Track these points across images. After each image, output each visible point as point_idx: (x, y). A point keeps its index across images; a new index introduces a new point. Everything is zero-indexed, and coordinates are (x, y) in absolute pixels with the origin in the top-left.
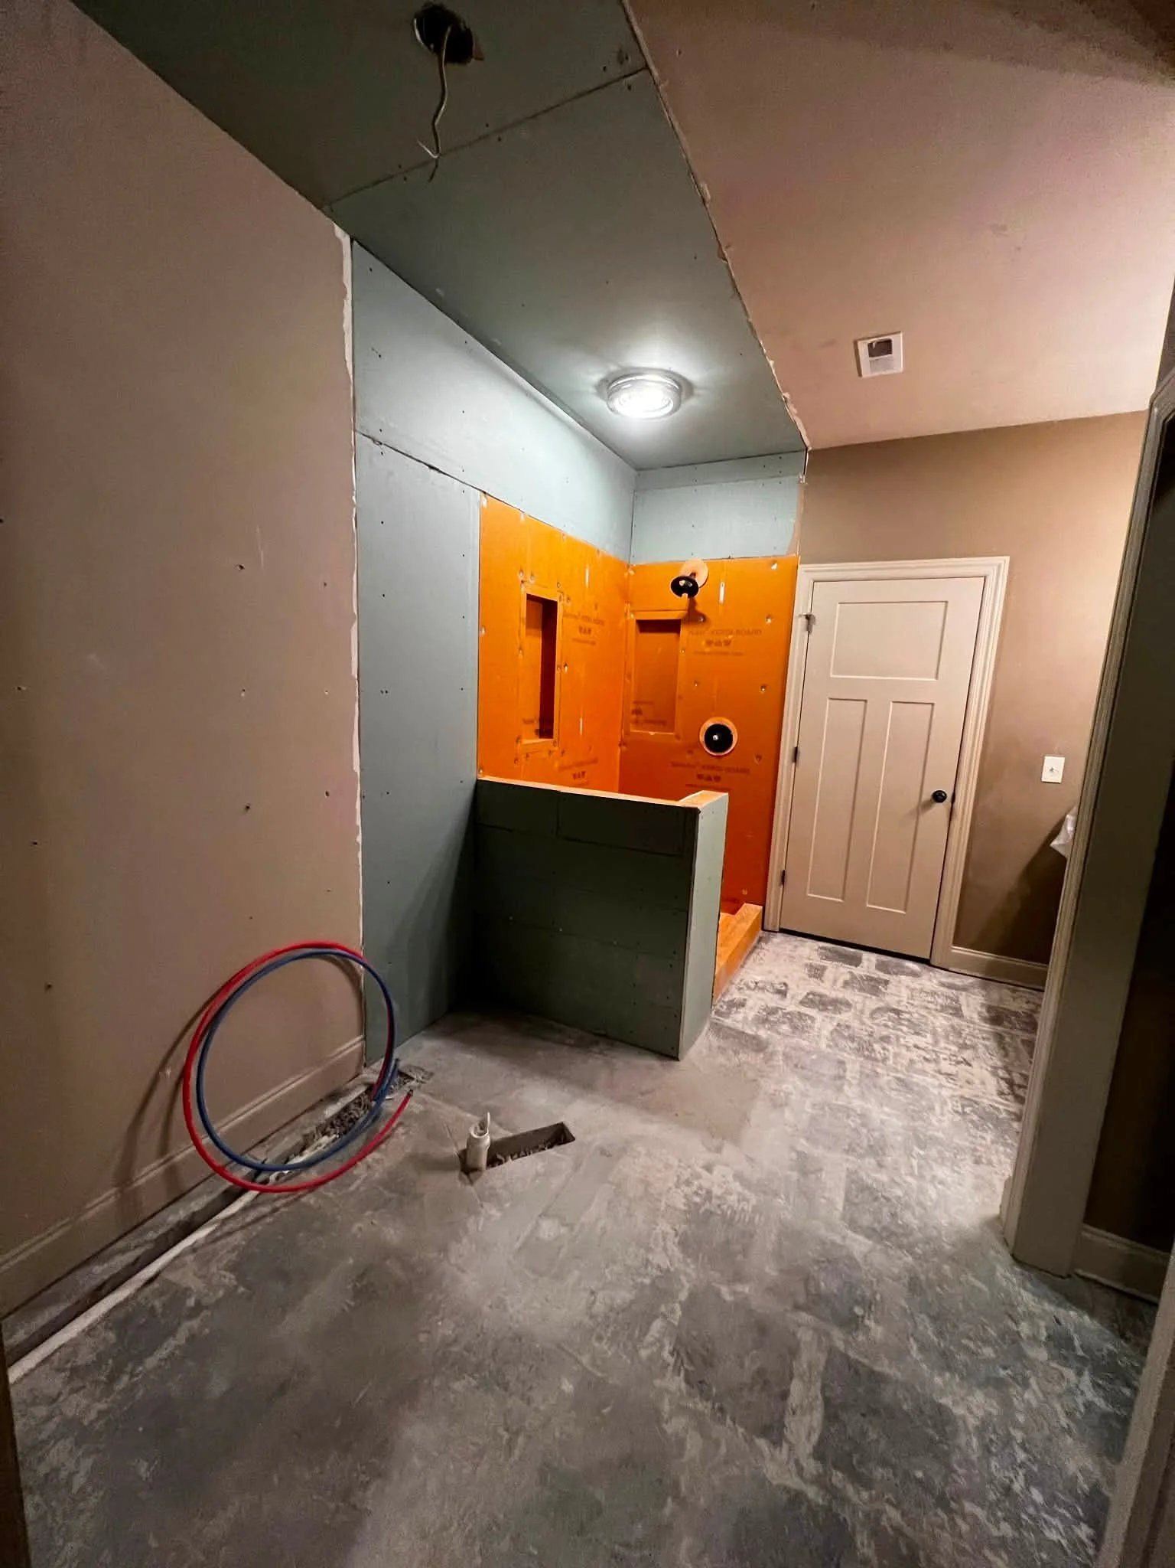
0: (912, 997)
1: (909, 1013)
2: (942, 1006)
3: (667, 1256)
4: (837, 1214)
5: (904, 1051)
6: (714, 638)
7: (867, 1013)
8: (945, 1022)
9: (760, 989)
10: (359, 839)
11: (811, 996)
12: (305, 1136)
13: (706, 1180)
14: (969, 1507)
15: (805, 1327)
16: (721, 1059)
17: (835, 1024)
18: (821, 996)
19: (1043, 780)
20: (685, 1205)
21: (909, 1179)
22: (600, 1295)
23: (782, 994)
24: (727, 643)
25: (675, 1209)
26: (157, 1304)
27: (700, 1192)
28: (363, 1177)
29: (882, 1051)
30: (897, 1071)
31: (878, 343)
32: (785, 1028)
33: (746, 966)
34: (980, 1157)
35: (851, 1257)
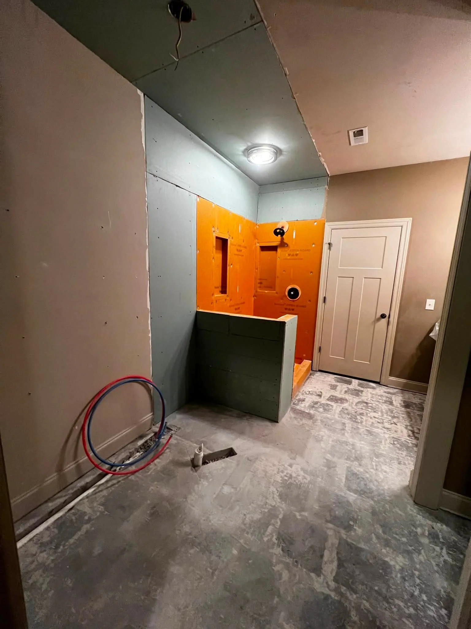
0: (373, 397)
1: (372, 404)
2: (385, 401)
3: (275, 501)
4: (342, 484)
5: (369, 419)
6: (292, 253)
7: (354, 404)
8: (386, 407)
9: (311, 394)
10: (150, 335)
11: (331, 397)
12: (130, 453)
13: (290, 470)
14: (397, 602)
15: (330, 530)
16: (295, 422)
17: (341, 408)
18: (335, 397)
19: (426, 309)
20: (281, 480)
21: (372, 470)
22: (248, 516)
23: (320, 396)
24: (297, 255)
25: (278, 482)
26: (74, 518)
27: (287, 475)
28: (153, 469)
29: (361, 419)
30: (366, 427)
31: (358, 131)
32: (321, 410)
33: (305, 385)
34: (401, 461)
35: (348, 502)
